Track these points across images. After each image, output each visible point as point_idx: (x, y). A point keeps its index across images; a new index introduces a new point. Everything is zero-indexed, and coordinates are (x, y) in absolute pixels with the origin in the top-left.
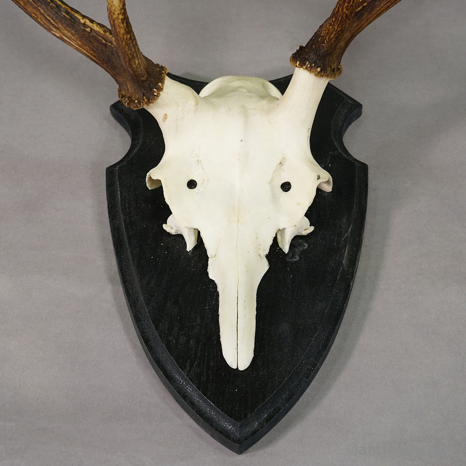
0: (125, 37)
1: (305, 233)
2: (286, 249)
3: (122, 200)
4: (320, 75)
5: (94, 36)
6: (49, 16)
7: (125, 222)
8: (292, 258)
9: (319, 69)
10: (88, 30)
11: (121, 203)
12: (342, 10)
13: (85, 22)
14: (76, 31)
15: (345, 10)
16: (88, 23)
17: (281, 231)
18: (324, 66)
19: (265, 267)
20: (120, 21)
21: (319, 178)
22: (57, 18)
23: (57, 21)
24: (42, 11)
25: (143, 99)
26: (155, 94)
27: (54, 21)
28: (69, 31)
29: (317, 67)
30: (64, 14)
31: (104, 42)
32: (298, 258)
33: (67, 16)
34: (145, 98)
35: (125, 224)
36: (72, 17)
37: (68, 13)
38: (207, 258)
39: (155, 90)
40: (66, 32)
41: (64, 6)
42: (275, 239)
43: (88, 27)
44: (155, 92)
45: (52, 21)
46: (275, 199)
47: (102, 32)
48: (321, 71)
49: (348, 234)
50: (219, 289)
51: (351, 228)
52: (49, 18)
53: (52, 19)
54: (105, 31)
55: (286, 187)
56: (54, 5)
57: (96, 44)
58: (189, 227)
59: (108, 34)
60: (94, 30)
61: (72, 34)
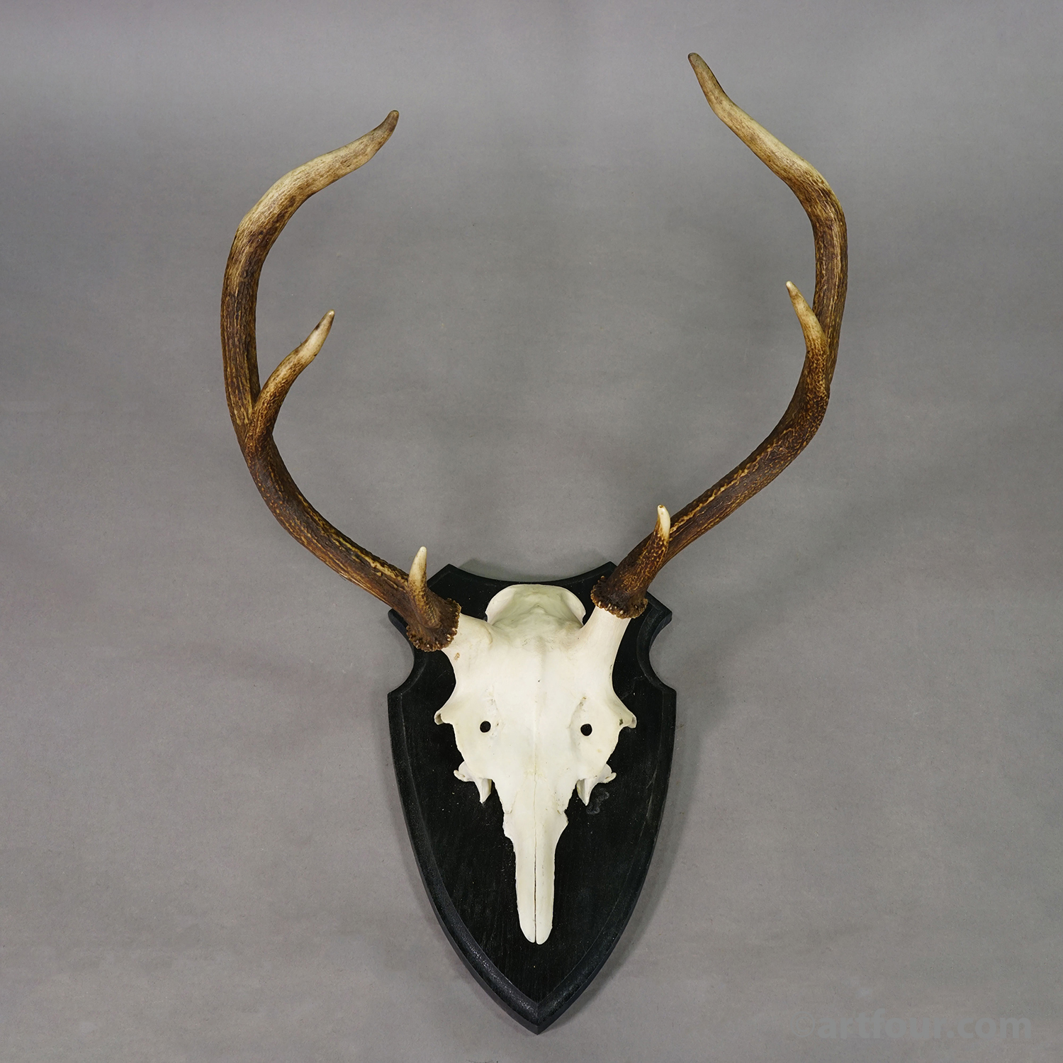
0: (424, 607)
1: (606, 781)
2: (586, 801)
3: (408, 738)
4: (622, 616)
5: (385, 580)
6: (339, 560)
7: (412, 766)
8: (592, 810)
9: (622, 612)
10: (379, 574)
11: (407, 741)
12: (644, 572)
13: (376, 566)
14: (365, 574)
15: (647, 573)
16: (379, 566)
17: (582, 782)
18: (627, 607)
19: (563, 823)
20: (420, 597)
21: (621, 722)
22: (346, 562)
23: (346, 565)
24: (331, 556)
25: (436, 644)
26: (449, 640)
27: (343, 565)
28: (358, 575)
29: (621, 610)
30: (354, 558)
31: (395, 586)
32: (599, 811)
33: (357, 560)
34: (437, 643)
35: (412, 769)
36: (362, 561)
37: (358, 556)
38: (502, 814)
39: (448, 636)
40: (355, 575)
41: (353, 549)
42: (575, 792)
43: (379, 571)
44: (448, 638)
45: (341, 565)
46: (574, 745)
47: (394, 577)
48: (624, 613)
49: (652, 782)
50: (516, 850)
51: (656, 773)
52: (337, 561)
53: (341, 563)
54: (396, 576)
55: (586, 730)
56: (343, 549)
57: (386, 587)
58: (483, 777)
59: (399, 578)
60: (386, 574)
61: (361, 577)
